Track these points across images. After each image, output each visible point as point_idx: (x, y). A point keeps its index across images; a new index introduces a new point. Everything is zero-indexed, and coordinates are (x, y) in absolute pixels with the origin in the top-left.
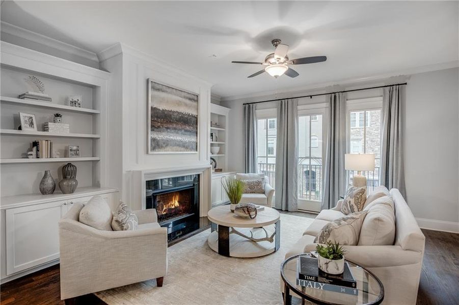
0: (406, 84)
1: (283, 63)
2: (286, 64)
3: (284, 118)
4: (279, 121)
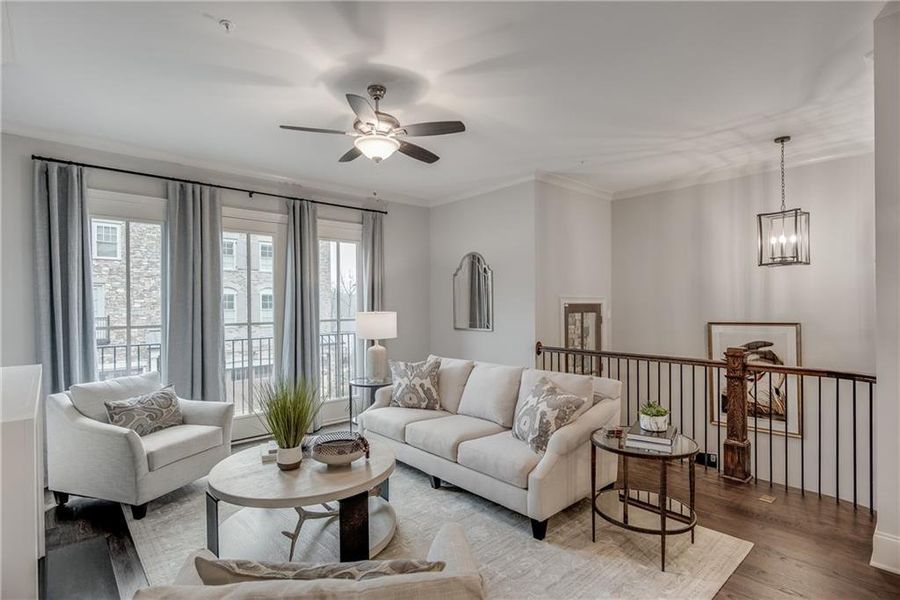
0: (386, 213)
1: (388, 133)
2: (393, 135)
3: (191, 227)
4: (176, 233)
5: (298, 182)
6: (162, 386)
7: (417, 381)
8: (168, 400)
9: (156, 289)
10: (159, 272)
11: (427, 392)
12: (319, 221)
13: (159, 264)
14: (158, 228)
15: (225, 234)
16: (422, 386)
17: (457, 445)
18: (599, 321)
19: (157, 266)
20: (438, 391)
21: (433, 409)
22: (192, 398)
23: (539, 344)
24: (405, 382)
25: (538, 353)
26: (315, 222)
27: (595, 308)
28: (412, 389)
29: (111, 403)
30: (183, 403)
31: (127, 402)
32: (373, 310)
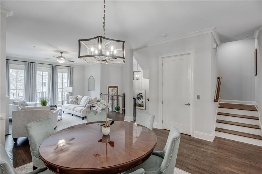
0: (74, 67)
1: (63, 59)
3: (30, 71)
4: (27, 72)
5: (53, 61)
6: (23, 99)
7: (73, 99)
8: (25, 102)
9: (22, 80)
10: (23, 75)
11: (75, 101)
12: (58, 69)
13: (23, 73)
14: (23, 71)
15: (37, 72)
16: (74, 100)
17: (74, 108)
18: (117, 89)
19: (23, 74)
20: (77, 101)
21: (76, 104)
22: (30, 102)
23: (101, 94)
24: (71, 99)
25: (101, 95)
26: (57, 69)
27: (117, 87)
28: (72, 101)
29: (14, 102)
30: (28, 103)
31: (17, 102)
32: (70, 86)
